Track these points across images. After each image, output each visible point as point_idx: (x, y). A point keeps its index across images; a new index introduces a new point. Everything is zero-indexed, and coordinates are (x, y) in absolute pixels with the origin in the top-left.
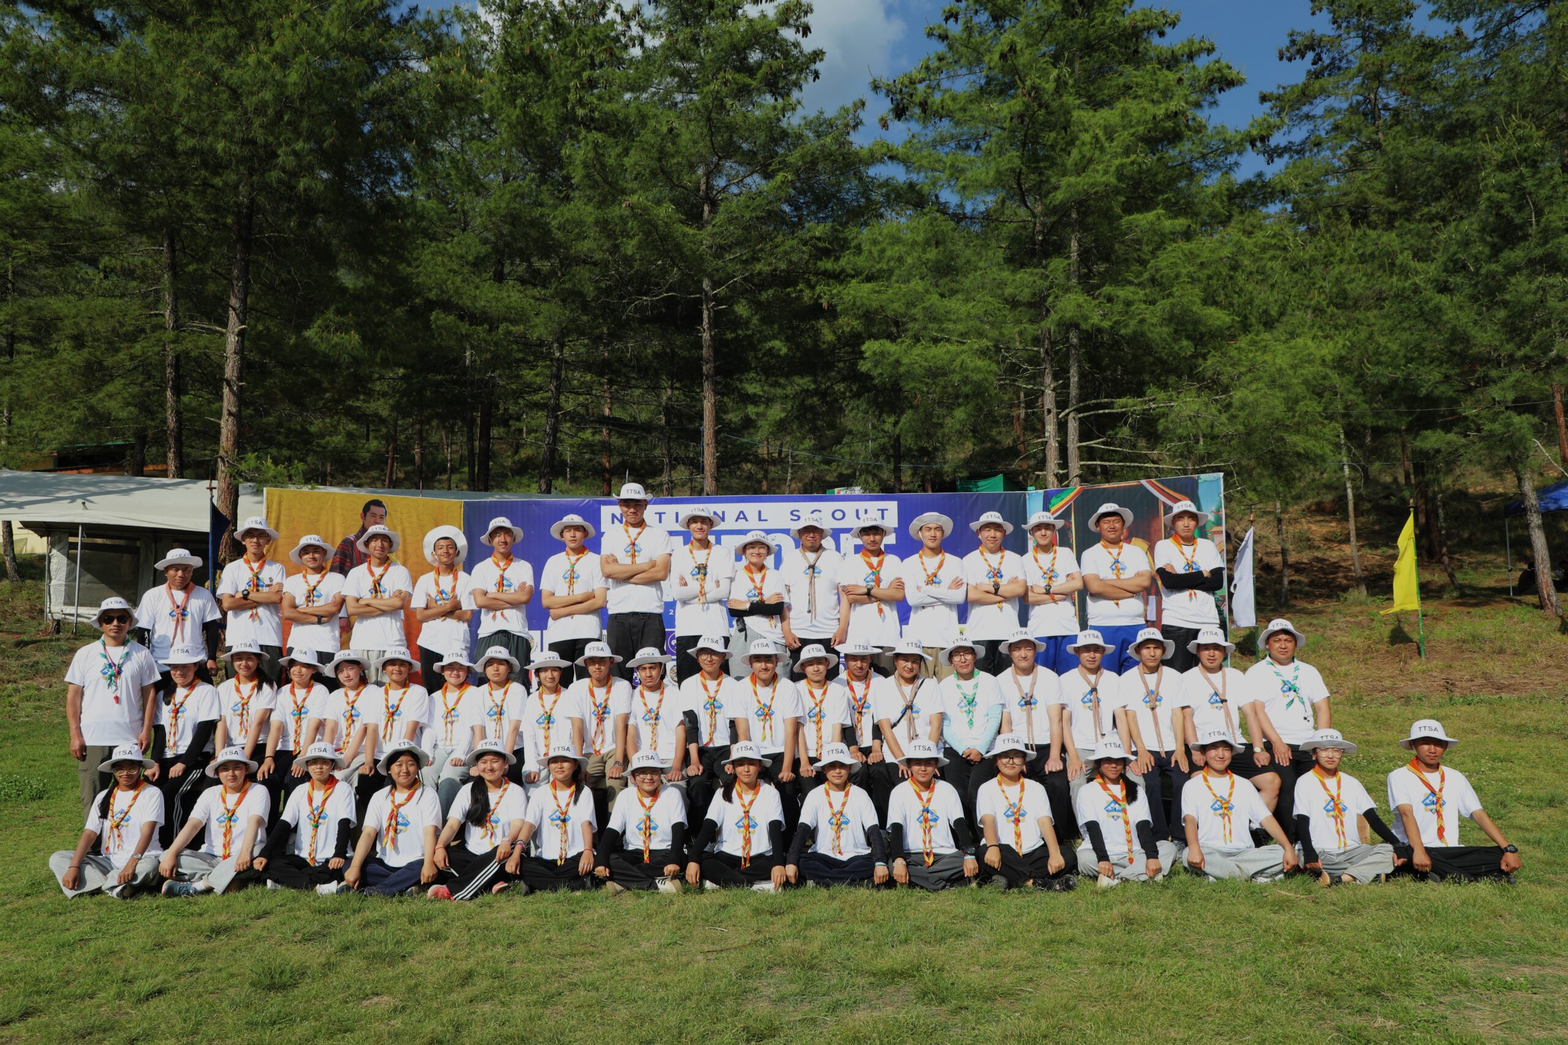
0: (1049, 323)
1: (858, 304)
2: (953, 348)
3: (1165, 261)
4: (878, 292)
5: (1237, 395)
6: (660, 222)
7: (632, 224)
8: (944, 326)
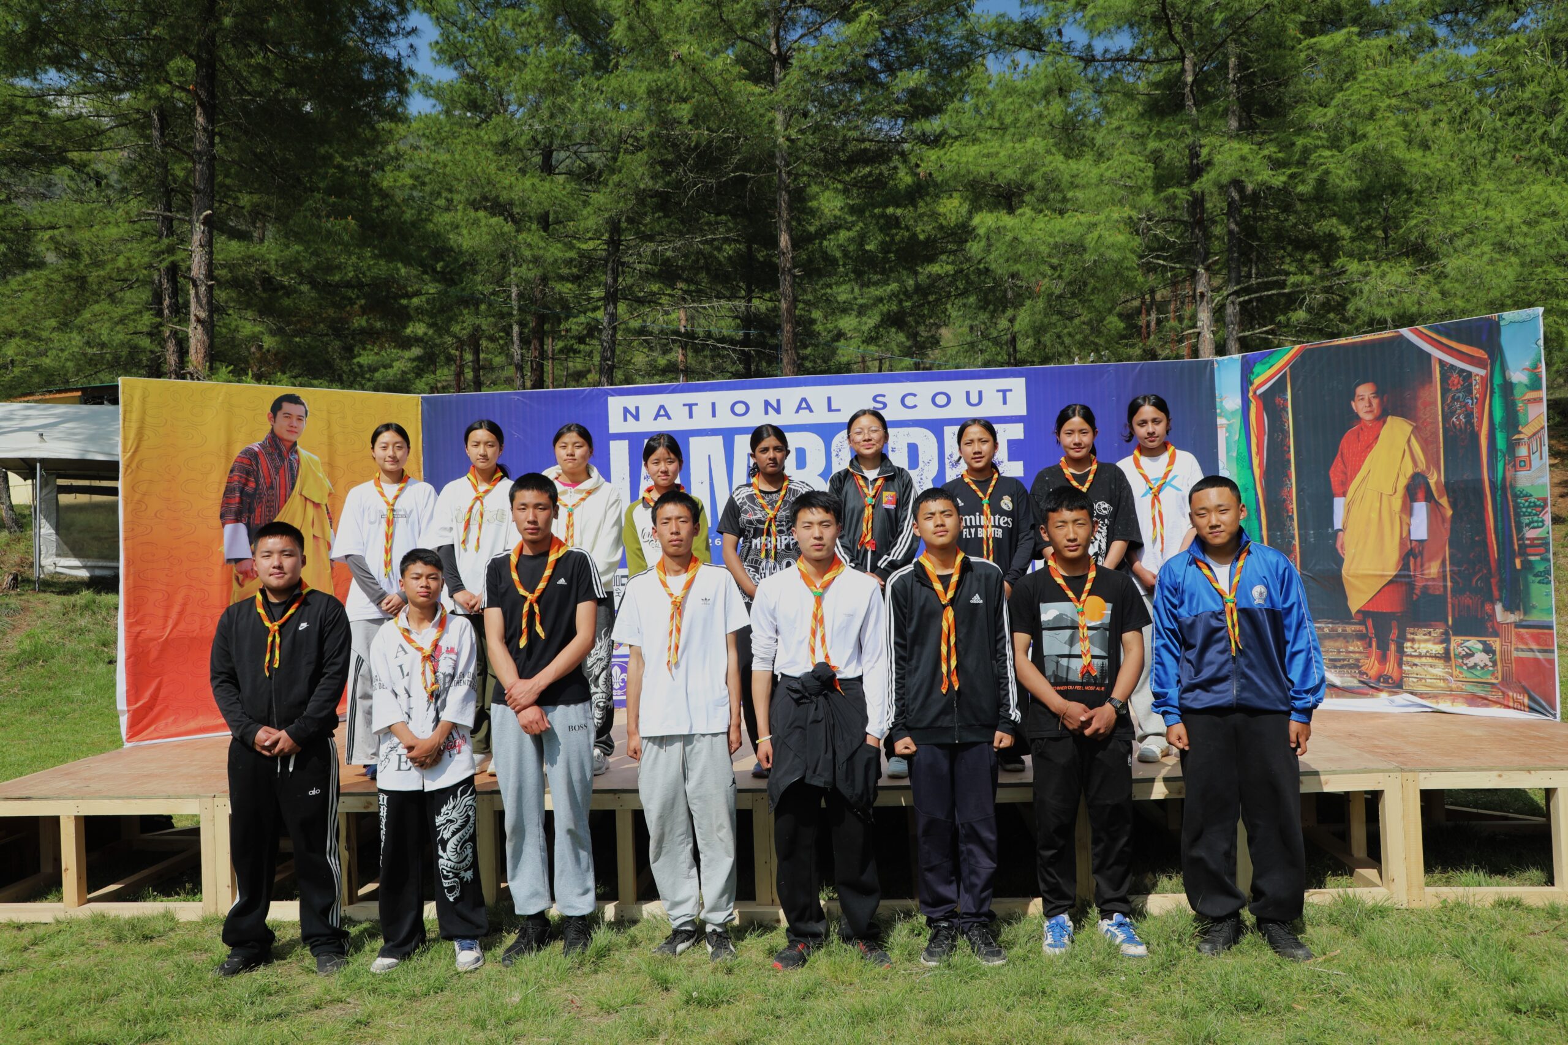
0: (1205, 183)
1: (963, 172)
2: (1083, 218)
3: (1354, 94)
4: (988, 155)
5: (1452, 264)
6: (718, 80)
7: (684, 83)
8: (1070, 195)
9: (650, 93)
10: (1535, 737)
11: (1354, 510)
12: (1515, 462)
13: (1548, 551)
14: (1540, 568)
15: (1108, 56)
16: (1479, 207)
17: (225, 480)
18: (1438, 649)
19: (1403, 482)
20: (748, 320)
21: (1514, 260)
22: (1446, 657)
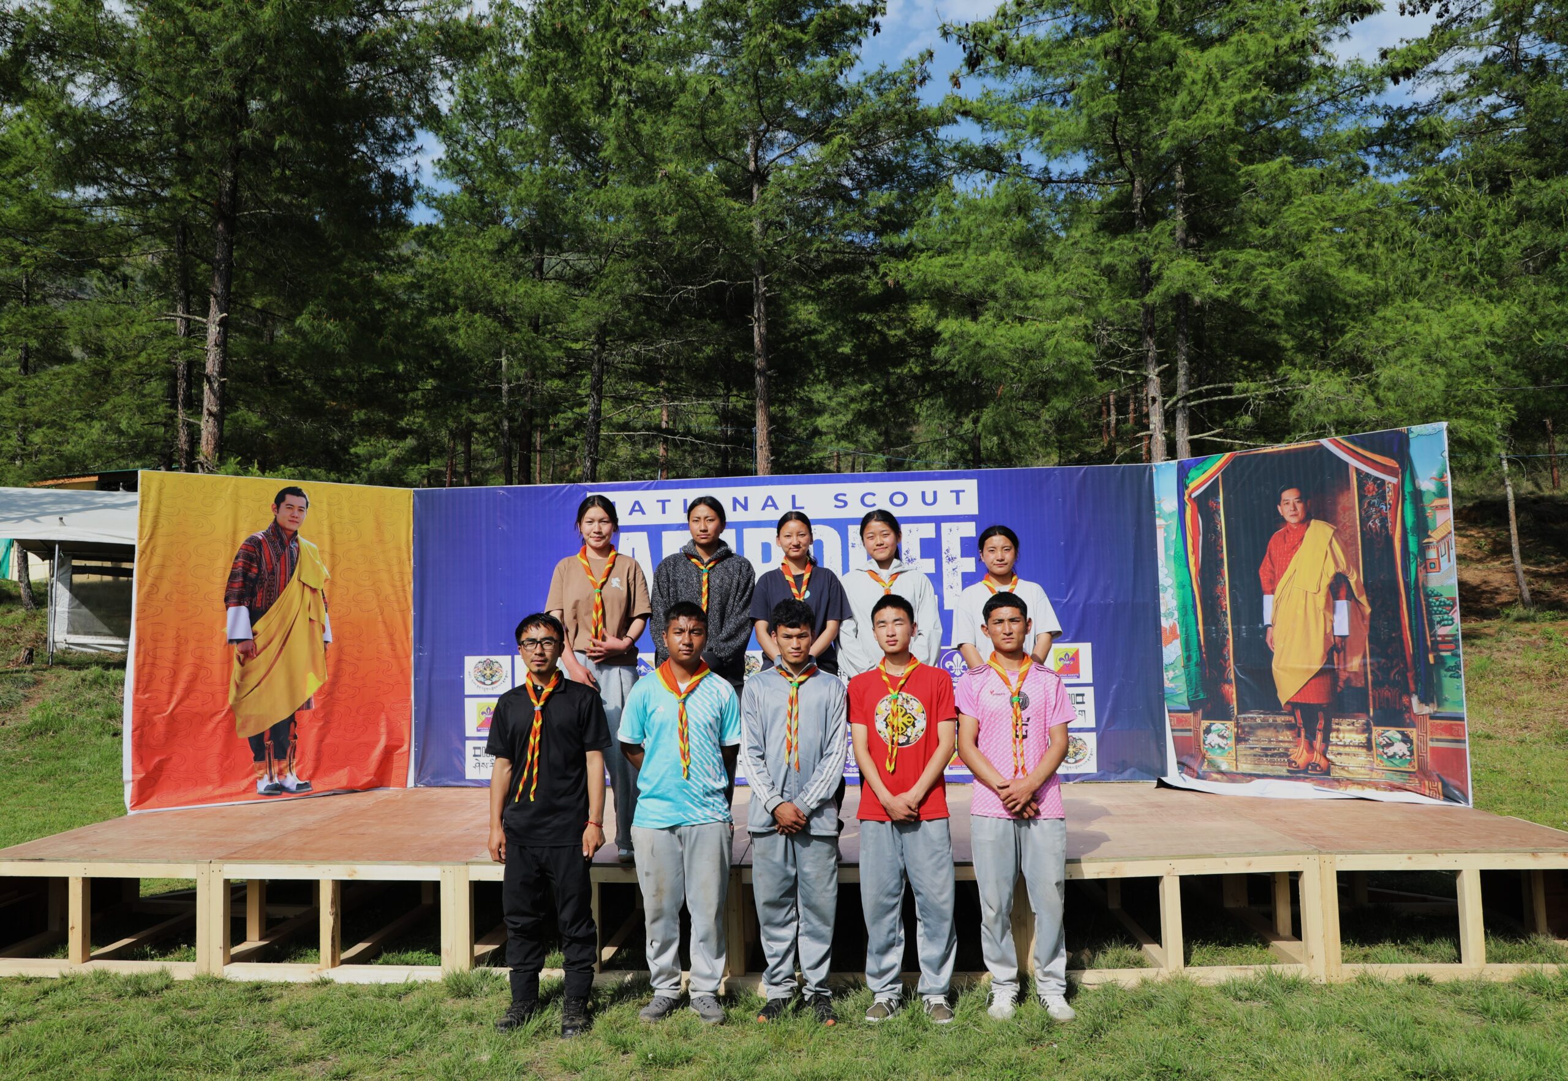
1: (930, 281)
3: (1291, 216)
4: (953, 266)
5: (1384, 374)
6: (701, 195)
7: (670, 197)
8: (1031, 303)
9: (636, 205)
10: (1447, 823)
11: (1282, 607)
12: (1427, 565)
13: (1457, 647)
14: (1451, 663)
15: (1064, 178)
16: (1409, 323)
17: (230, 566)
18: (1362, 738)
19: (1326, 581)
20: (726, 416)
21: (1442, 371)
22: (1368, 746)
